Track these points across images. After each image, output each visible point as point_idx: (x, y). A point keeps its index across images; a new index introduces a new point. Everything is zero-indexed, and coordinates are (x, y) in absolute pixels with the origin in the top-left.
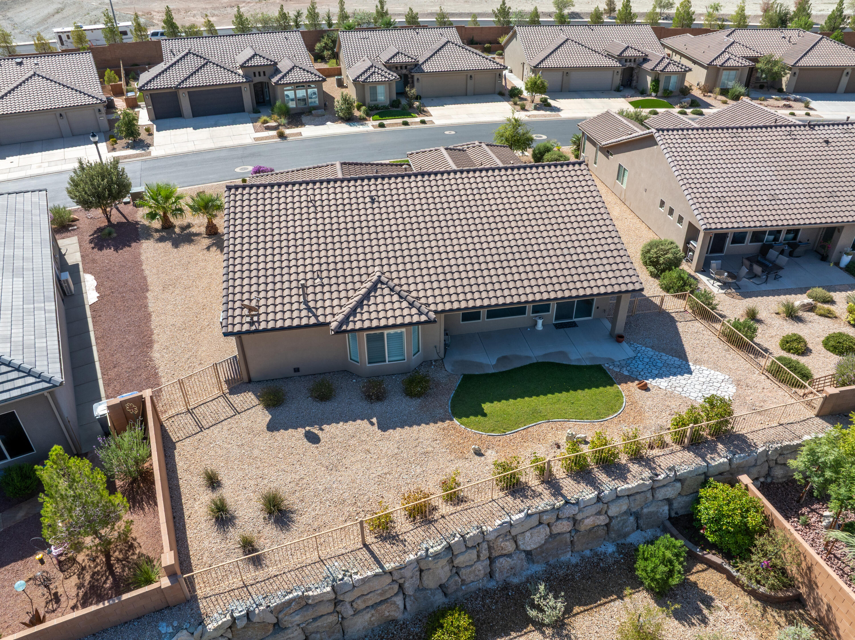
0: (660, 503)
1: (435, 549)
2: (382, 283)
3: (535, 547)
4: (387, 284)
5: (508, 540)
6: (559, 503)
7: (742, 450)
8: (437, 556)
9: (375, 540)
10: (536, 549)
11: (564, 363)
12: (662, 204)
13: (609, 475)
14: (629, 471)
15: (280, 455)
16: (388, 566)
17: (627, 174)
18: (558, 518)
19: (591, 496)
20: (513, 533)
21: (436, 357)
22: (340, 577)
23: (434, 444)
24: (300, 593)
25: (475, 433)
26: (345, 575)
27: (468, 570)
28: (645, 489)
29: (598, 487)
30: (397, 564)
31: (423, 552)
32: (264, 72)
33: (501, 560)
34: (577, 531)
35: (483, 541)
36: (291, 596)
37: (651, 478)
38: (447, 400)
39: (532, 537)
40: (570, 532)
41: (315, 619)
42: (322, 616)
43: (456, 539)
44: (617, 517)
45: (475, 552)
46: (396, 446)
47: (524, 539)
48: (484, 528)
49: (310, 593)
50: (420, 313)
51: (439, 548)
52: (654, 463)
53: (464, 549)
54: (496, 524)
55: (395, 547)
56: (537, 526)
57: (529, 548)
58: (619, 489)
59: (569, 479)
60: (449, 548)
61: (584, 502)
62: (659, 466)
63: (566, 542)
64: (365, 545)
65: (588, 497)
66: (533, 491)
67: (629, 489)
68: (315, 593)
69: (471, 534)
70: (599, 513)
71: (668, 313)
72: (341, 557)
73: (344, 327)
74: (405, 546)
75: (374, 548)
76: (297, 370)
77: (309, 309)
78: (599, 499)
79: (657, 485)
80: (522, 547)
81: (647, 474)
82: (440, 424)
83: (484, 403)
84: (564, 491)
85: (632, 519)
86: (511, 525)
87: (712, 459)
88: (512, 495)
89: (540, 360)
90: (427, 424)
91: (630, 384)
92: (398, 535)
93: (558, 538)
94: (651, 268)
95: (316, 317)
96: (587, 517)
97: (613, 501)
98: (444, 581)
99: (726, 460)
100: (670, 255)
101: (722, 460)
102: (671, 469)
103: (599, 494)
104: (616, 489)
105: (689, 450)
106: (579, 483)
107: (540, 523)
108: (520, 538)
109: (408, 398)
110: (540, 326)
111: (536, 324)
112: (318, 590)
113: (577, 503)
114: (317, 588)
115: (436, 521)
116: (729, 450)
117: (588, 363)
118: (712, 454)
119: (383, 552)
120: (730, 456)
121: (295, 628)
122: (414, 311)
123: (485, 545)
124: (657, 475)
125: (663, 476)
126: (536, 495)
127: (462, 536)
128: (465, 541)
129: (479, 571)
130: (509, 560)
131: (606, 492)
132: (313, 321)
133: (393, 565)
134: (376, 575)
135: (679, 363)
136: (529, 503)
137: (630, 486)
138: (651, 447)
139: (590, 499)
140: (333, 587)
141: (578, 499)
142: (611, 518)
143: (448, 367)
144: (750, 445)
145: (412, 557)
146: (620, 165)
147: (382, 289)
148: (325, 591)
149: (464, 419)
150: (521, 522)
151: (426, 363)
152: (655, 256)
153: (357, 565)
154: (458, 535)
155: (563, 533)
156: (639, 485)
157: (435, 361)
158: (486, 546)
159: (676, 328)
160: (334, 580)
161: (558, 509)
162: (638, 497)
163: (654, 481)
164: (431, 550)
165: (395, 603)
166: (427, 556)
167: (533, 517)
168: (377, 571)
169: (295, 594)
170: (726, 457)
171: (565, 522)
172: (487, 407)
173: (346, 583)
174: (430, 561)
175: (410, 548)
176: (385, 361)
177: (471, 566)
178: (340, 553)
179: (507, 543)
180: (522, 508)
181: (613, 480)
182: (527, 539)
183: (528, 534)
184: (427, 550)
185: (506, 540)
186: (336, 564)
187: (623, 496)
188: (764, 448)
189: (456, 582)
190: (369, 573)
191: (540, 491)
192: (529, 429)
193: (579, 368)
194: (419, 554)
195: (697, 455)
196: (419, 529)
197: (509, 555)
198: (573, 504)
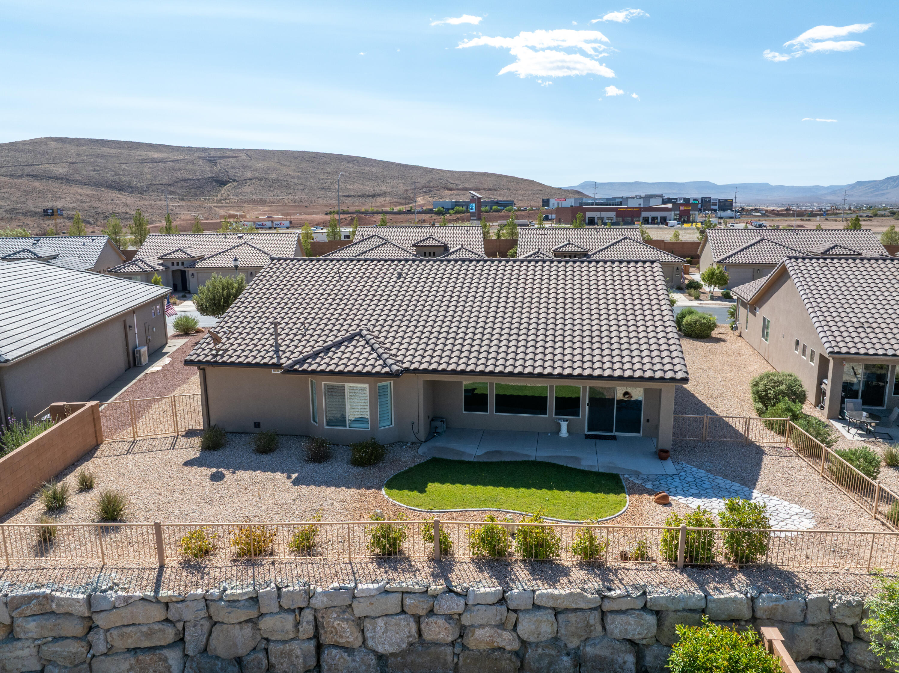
0: (617, 645)
1: (234, 591)
2: (362, 336)
3: (391, 650)
4: (364, 337)
5: (347, 620)
6: (438, 586)
7: (777, 589)
8: (233, 602)
9: (177, 565)
10: (393, 654)
11: (569, 466)
12: (797, 342)
13: (533, 573)
14: (567, 574)
15: (172, 484)
16: (164, 593)
17: (770, 324)
18: (431, 612)
19: (488, 590)
20: (358, 613)
21: (414, 439)
22: (104, 587)
23: (338, 505)
24: (48, 591)
25: (395, 505)
26: (111, 588)
27: (280, 647)
28: (582, 605)
29: (507, 583)
30: (176, 594)
31: (216, 592)
32: (434, 253)
33: (334, 652)
34: (464, 647)
35: (307, 607)
36: (36, 591)
37: (598, 592)
38: (391, 474)
39: (386, 631)
40: (453, 644)
41: (56, 639)
42: (67, 638)
43: (268, 589)
44: (537, 645)
45: (290, 618)
46: (293, 498)
47: (374, 629)
48: (312, 587)
49: (58, 594)
50: (385, 365)
51: (239, 591)
52: (615, 575)
53: (276, 609)
54: (331, 586)
55: (190, 577)
56: (397, 614)
57: (381, 649)
58: (537, 593)
59: (472, 567)
60: (255, 600)
61: (476, 595)
62: (621, 580)
63: (445, 663)
64: (162, 567)
65: (482, 590)
66: (411, 565)
67: (553, 596)
68: (63, 596)
69: (291, 589)
70: (501, 626)
71: (759, 447)
72: (125, 571)
73: (297, 367)
74: (202, 578)
75: (167, 573)
76: (257, 425)
77: (277, 351)
78: (502, 600)
79: (607, 606)
80: (370, 643)
81: (596, 584)
82: (363, 491)
83: (433, 482)
84: (452, 576)
85: (566, 661)
86: (354, 597)
87: (716, 588)
88: (379, 564)
89: (538, 460)
90: (348, 487)
91: (646, 496)
92: (206, 567)
93: (432, 649)
94: (760, 405)
95: (279, 358)
96: (482, 626)
97: (526, 611)
98: (242, 651)
99: (742, 596)
100: (783, 387)
101: (732, 594)
102: (635, 587)
103: (504, 592)
104: (534, 591)
105: (682, 573)
106: (482, 571)
107: (403, 612)
108: (367, 624)
109: (351, 466)
110: (564, 433)
111: (559, 430)
112: (68, 593)
113: (464, 595)
114: (69, 591)
115: (262, 565)
116: (753, 585)
117: (601, 470)
118: (719, 583)
119: (173, 577)
120: (752, 593)
121: (29, 642)
122: (381, 362)
123: (308, 615)
124: (610, 590)
125: (618, 592)
126: (411, 569)
127: (279, 589)
128: (279, 596)
129: (297, 657)
130: (345, 655)
131: (516, 591)
132: (275, 361)
133: (170, 593)
134: (143, 599)
135: (737, 488)
136: (393, 575)
137: (556, 592)
138: (625, 557)
139: (486, 594)
140: (89, 596)
141: (468, 589)
142: (524, 643)
143: (421, 451)
144: (798, 586)
145: (199, 591)
146: (764, 319)
147: (358, 341)
148: (75, 596)
149: (396, 492)
150: (370, 596)
151: (401, 442)
152: (764, 388)
153: (134, 582)
154: (273, 585)
155: (441, 645)
156: (571, 594)
157: (413, 443)
158: (311, 618)
159: (761, 460)
160: (95, 590)
161: (435, 597)
162: (572, 617)
163: (604, 598)
164: (228, 592)
165: (165, 660)
166: (221, 599)
167: (390, 596)
168: (148, 593)
169: (42, 590)
170: (746, 595)
171: (441, 622)
172: (432, 487)
173: (105, 598)
174: (222, 607)
175: (206, 582)
176: (346, 426)
177: (285, 642)
178: (127, 566)
179: (344, 625)
180: (379, 578)
181: (536, 579)
182: (379, 631)
183: (381, 622)
184: (225, 590)
185: (343, 620)
186: (113, 575)
187: (547, 608)
188: (821, 595)
189: (260, 662)
190: (137, 594)
191: (420, 566)
192: (466, 513)
193: (585, 474)
194: (211, 591)
195: (693, 579)
196: (235, 568)
197: (348, 649)
198: (457, 594)
